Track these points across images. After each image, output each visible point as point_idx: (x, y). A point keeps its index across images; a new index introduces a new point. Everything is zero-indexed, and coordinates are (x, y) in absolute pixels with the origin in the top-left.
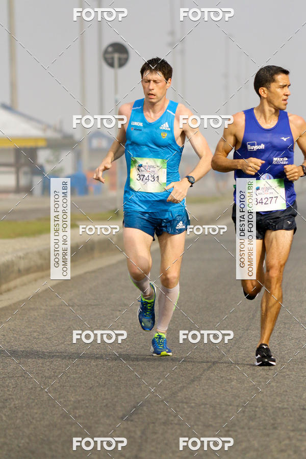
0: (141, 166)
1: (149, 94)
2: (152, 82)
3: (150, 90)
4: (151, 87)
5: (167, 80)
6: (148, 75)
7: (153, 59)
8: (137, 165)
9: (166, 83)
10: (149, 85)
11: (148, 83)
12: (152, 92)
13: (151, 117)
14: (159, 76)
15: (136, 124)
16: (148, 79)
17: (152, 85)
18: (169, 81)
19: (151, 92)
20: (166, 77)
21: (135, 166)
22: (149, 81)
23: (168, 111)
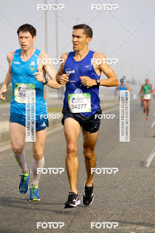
0: (20, 88)
1: (22, 45)
2: (24, 38)
3: (23, 43)
4: (23, 41)
5: (33, 36)
6: (21, 34)
7: (24, 25)
8: (18, 88)
9: (33, 38)
10: (22, 40)
11: (22, 38)
12: (25, 44)
13: (24, 59)
14: (28, 34)
15: (16, 63)
16: (22, 36)
17: (24, 40)
18: (34, 37)
19: (23, 44)
20: (32, 35)
21: (17, 88)
22: (22, 37)
23: (34, 55)
